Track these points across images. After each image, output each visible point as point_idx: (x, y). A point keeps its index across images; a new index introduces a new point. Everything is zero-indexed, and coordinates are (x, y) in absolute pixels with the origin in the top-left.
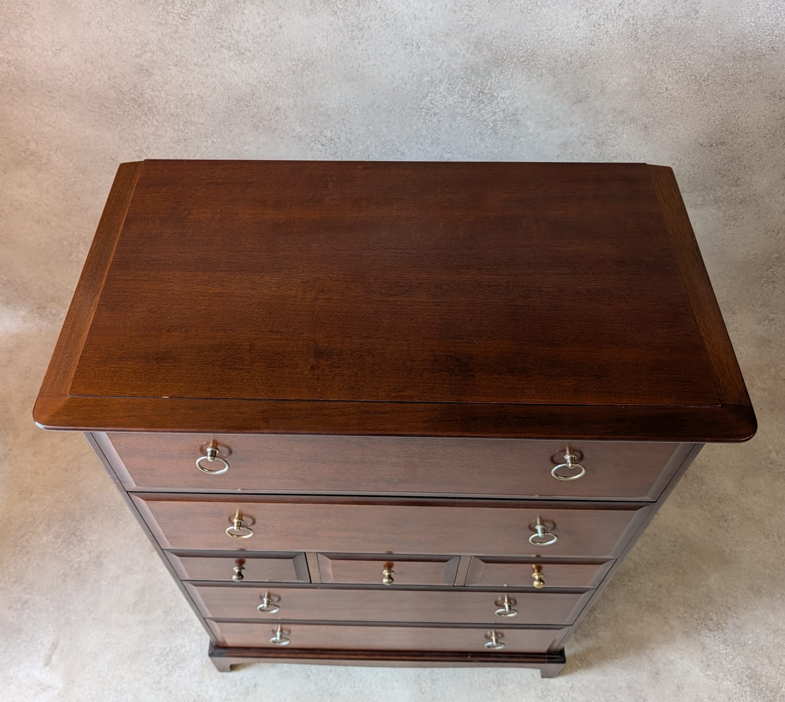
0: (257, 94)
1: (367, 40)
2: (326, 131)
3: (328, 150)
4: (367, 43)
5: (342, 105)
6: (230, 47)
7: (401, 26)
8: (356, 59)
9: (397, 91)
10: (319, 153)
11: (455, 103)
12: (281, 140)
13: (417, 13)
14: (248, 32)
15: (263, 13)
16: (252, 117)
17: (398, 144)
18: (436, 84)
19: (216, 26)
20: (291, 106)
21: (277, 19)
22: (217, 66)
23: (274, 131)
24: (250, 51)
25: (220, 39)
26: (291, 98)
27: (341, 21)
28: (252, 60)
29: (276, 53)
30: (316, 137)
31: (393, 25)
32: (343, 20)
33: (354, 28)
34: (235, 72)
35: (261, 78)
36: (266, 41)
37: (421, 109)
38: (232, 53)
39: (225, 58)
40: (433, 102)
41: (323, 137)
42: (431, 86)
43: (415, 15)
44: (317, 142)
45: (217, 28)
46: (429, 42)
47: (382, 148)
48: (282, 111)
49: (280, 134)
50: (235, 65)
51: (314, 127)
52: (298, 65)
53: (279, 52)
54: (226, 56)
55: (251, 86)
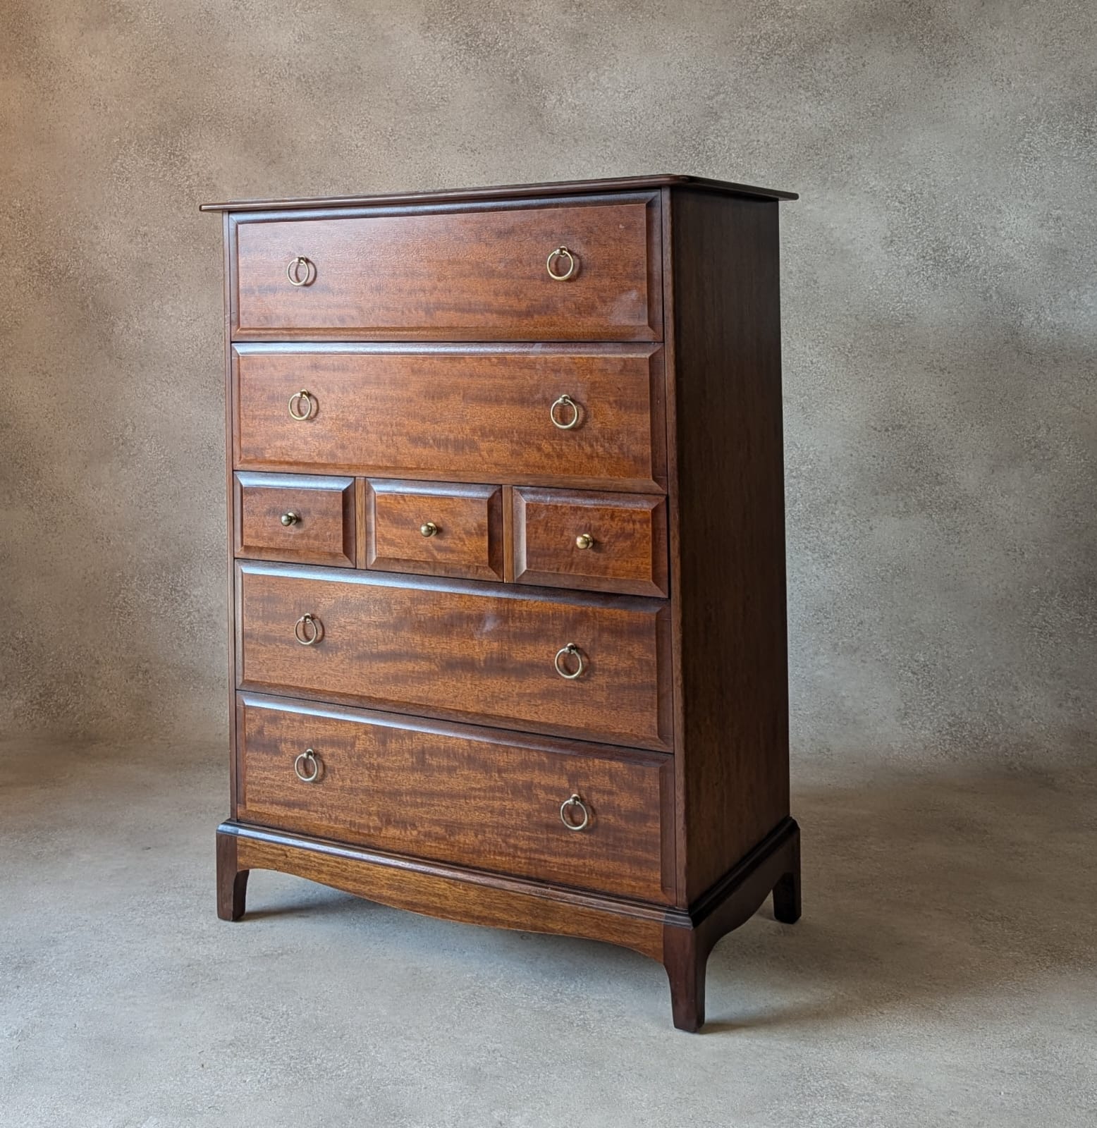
0: (839, 604)
1: (964, 545)
2: (918, 654)
3: (921, 681)
4: (965, 548)
5: (938, 620)
6: (815, 549)
7: (1002, 530)
8: (953, 566)
9: (1002, 604)
10: (909, 684)
11: (1072, 620)
12: (863, 664)
13: (1017, 517)
14: (836, 533)
15: (855, 514)
16: (831, 632)
17: (1009, 674)
18: (1047, 597)
19: (803, 526)
20: (878, 620)
21: (869, 521)
22: (798, 570)
23: (855, 651)
24: (836, 553)
25: (806, 539)
26: (877, 608)
27: (936, 524)
28: (838, 565)
29: (865, 556)
30: (906, 662)
31: (992, 529)
32: (938, 523)
33: (950, 532)
34: (817, 577)
35: (845, 584)
36: (854, 543)
37: (1032, 627)
38: (816, 555)
39: (808, 560)
40: (1046, 618)
41: (914, 662)
42: (1042, 599)
43: (1016, 520)
44: (907, 668)
45: (804, 528)
46: (1034, 548)
47: (988, 679)
48: (867, 626)
49: (862, 656)
50: (817, 569)
51: (904, 648)
52: (888, 571)
53: (868, 556)
54: (809, 558)
55: (833, 594)
